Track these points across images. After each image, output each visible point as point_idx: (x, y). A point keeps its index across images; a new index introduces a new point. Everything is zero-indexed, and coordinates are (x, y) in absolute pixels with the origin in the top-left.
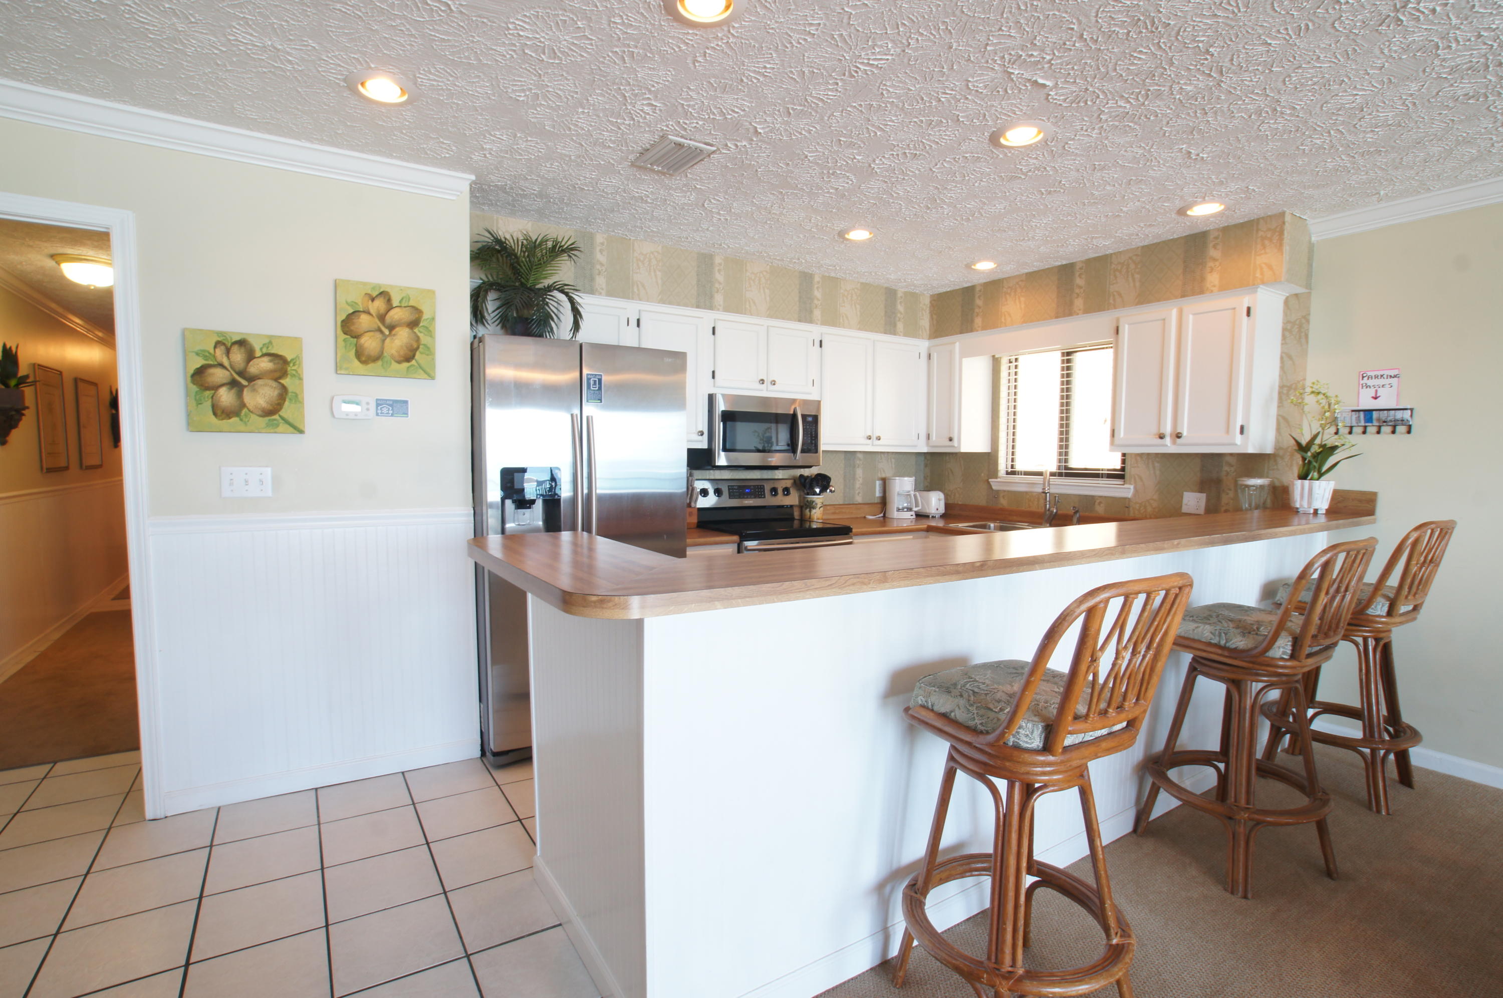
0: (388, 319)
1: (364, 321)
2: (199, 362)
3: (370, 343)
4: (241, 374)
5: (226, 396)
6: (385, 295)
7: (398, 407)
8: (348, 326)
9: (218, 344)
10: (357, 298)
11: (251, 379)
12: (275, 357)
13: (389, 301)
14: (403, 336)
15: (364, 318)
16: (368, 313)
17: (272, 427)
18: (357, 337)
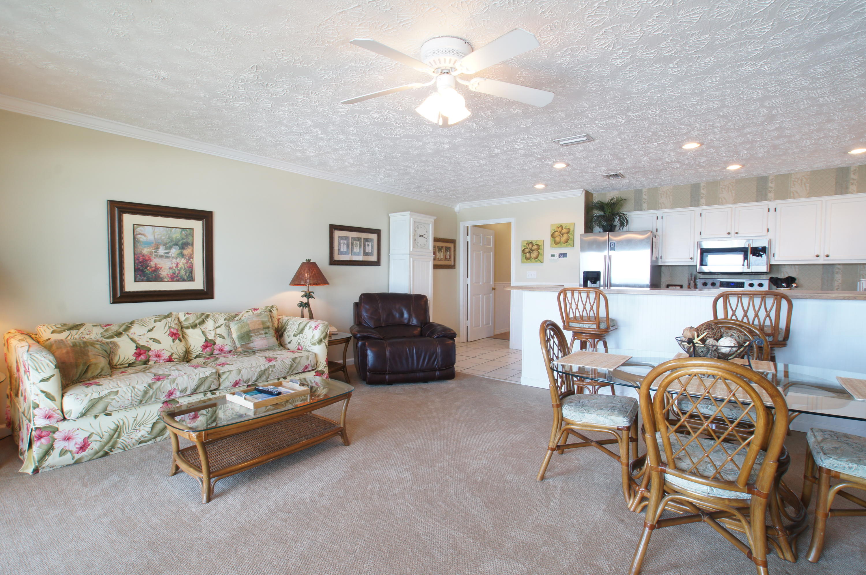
0: (562, 232)
1: (556, 234)
2: (524, 248)
3: (557, 239)
4: (531, 250)
5: (528, 255)
6: (561, 226)
7: (564, 255)
8: (553, 236)
9: (527, 243)
10: (555, 228)
11: (533, 251)
12: (538, 245)
13: (562, 228)
14: (565, 236)
15: (556, 233)
16: (557, 231)
17: (536, 261)
18: (554, 238)
